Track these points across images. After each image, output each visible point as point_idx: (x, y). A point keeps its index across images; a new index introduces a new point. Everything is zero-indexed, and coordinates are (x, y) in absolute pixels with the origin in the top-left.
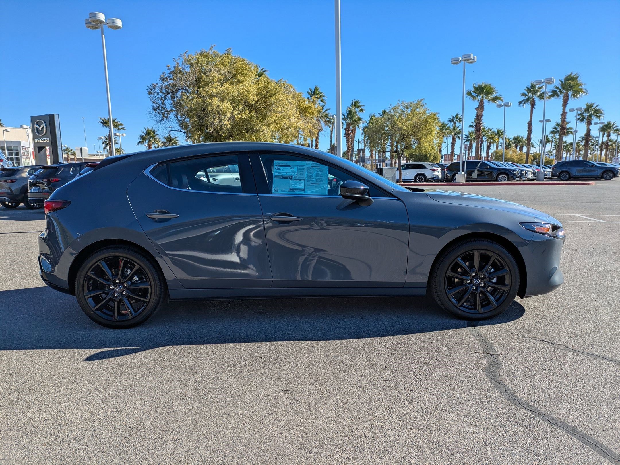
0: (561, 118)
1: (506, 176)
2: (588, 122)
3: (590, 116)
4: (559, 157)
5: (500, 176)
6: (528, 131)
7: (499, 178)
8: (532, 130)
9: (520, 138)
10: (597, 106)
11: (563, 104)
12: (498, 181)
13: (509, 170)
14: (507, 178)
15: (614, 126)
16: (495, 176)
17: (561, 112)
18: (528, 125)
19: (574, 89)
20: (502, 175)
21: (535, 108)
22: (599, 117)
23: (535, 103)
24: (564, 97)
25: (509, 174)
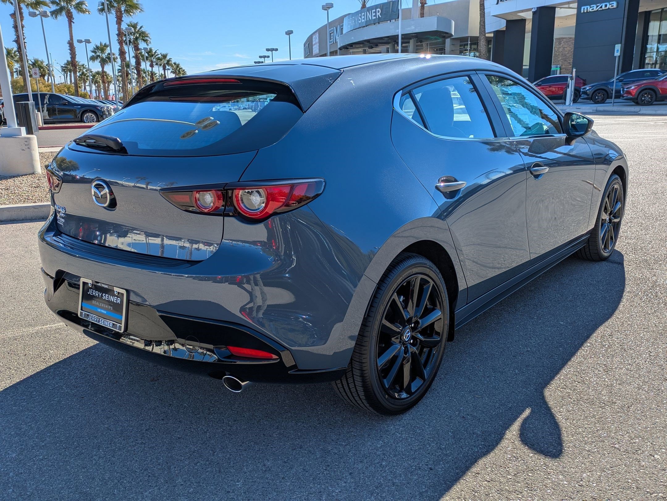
0: (117, 40)
1: (93, 115)
2: (135, 47)
3: (137, 39)
4: (125, 89)
5: (86, 115)
6: (71, 54)
7: (85, 118)
8: (76, 53)
9: (39, 62)
10: (141, 27)
11: (116, 21)
12: (85, 122)
13: (95, 107)
14: (95, 117)
15: (156, 54)
16: (79, 115)
17: (117, 32)
18: (68, 45)
19: (127, 3)
20: (88, 114)
21: (74, 23)
22: (145, 41)
23: (72, 15)
24: (117, 12)
25: (98, 113)
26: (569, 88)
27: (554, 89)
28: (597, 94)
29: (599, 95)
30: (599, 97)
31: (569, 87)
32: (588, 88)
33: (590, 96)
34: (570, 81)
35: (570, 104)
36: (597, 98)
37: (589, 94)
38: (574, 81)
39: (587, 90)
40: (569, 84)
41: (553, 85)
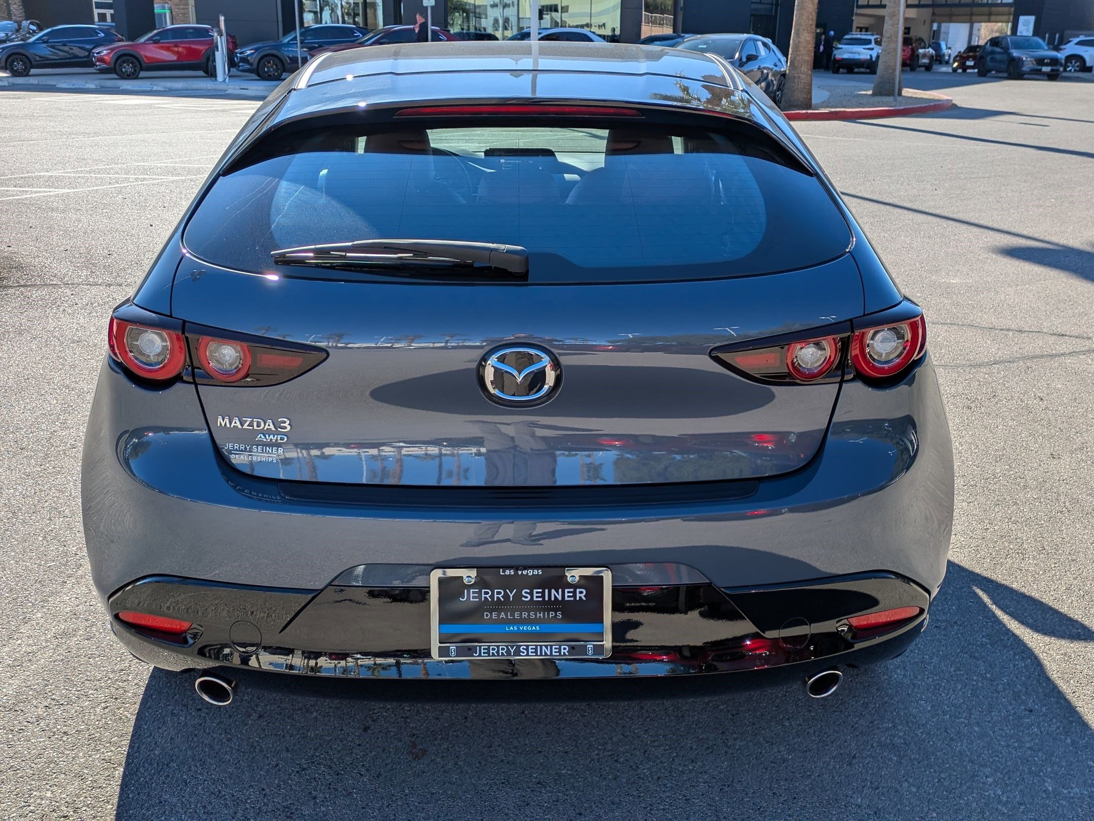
26: (218, 51)
27: (180, 49)
28: (266, 63)
29: (269, 65)
30: (267, 69)
31: (217, 48)
32: (249, 52)
33: (255, 66)
34: (219, 37)
35: (225, 80)
36: (266, 69)
37: (252, 63)
38: (224, 38)
39: (247, 55)
40: (217, 43)
41: (182, 43)
